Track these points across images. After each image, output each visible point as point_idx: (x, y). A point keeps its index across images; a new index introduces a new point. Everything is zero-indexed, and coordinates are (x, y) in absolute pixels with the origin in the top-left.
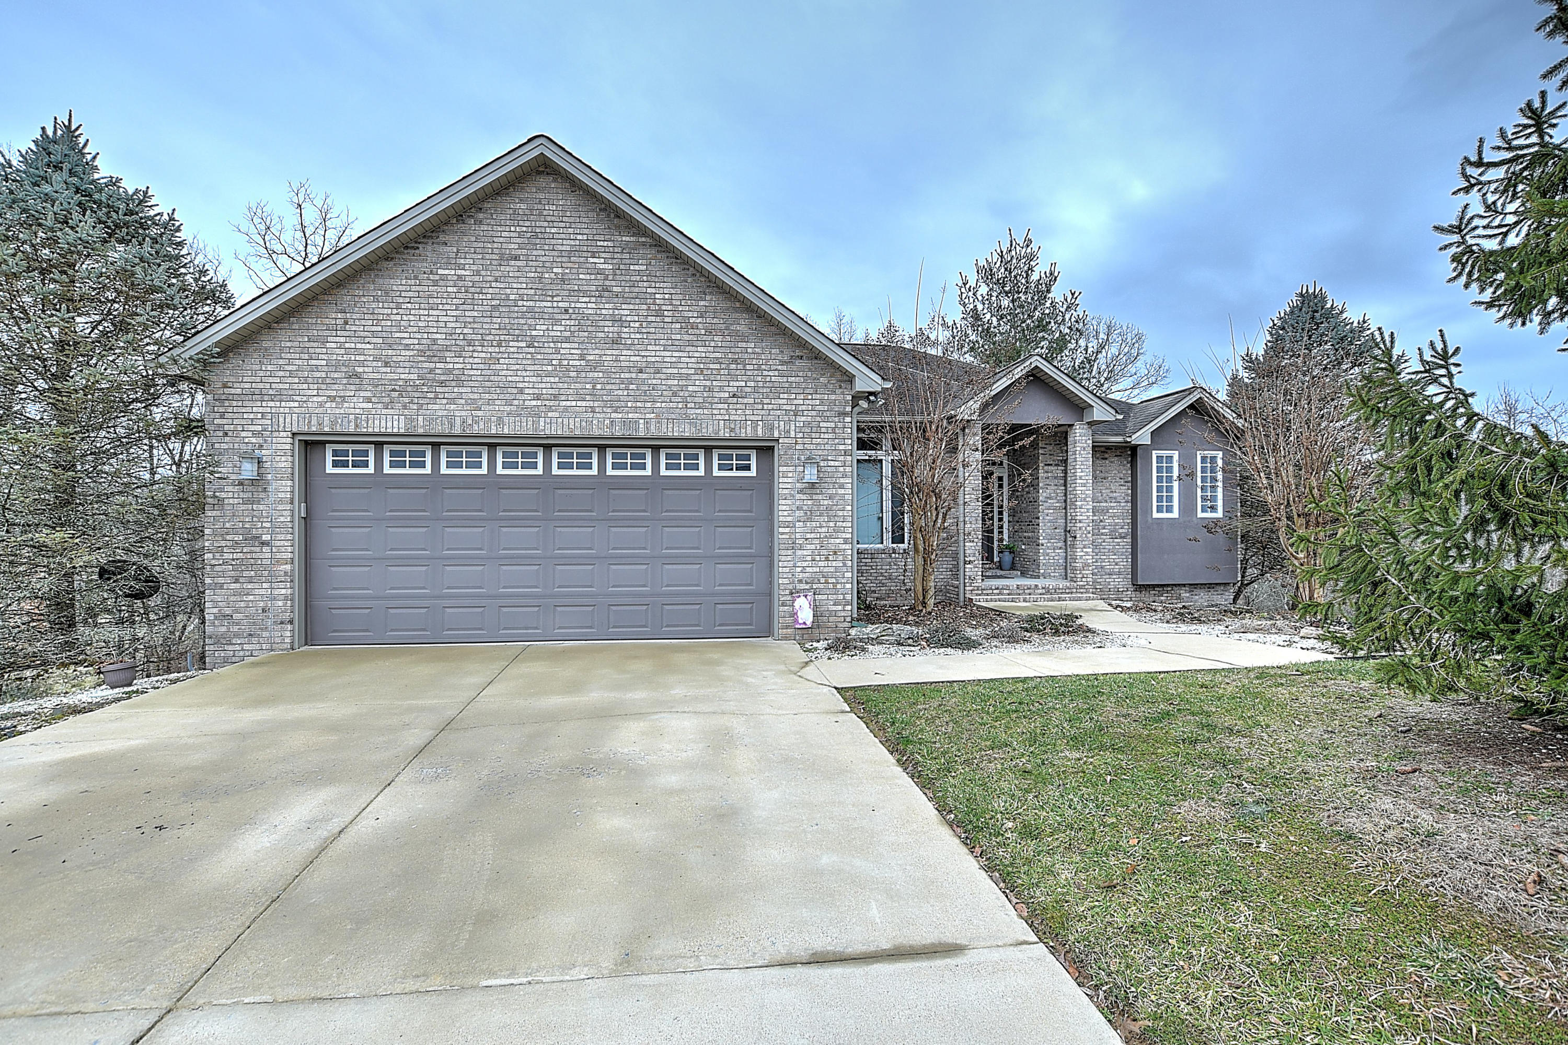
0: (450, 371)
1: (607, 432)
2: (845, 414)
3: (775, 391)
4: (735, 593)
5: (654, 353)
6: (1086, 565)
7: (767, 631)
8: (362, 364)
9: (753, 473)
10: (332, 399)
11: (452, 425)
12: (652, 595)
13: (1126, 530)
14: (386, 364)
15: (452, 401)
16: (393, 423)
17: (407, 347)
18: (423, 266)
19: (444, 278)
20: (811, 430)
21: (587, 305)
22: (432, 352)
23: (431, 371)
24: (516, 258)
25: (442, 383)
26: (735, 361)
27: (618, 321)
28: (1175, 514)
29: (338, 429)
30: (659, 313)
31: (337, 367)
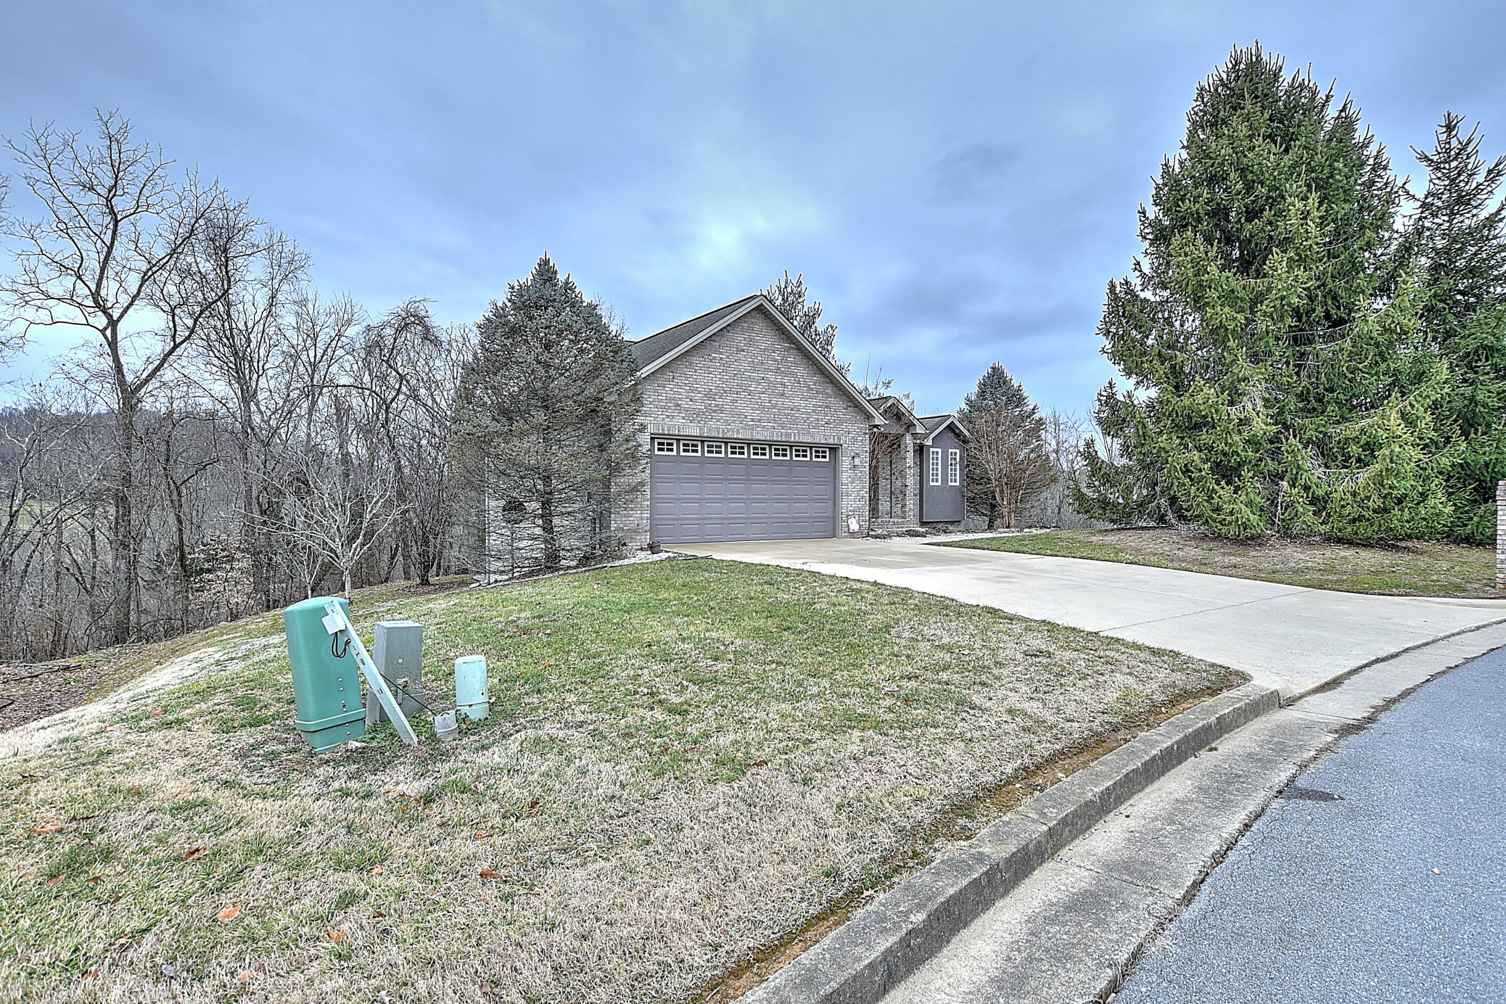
0: (717, 406)
1: (779, 439)
2: (866, 434)
3: (842, 422)
4: (821, 517)
5: (797, 401)
6: (910, 509)
7: (833, 535)
8: (681, 399)
9: (827, 460)
10: (668, 417)
11: (718, 432)
12: (789, 518)
13: (917, 491)
14: (691, 400)
15: (718, 420)
16: (693, 430)
17: (699, 392)
18: (706, 351)
19: (715, 358)
20: (854, 440)
21: (770, 376)
22: (710, 395)
23: (710, 405)
24: (743, 351)
25: (714, 411)
26: (827, 407)
27: (783, 385)
28: (939, 484)
29: (671, 432)
30: (799, 382)
31: (670, 400)
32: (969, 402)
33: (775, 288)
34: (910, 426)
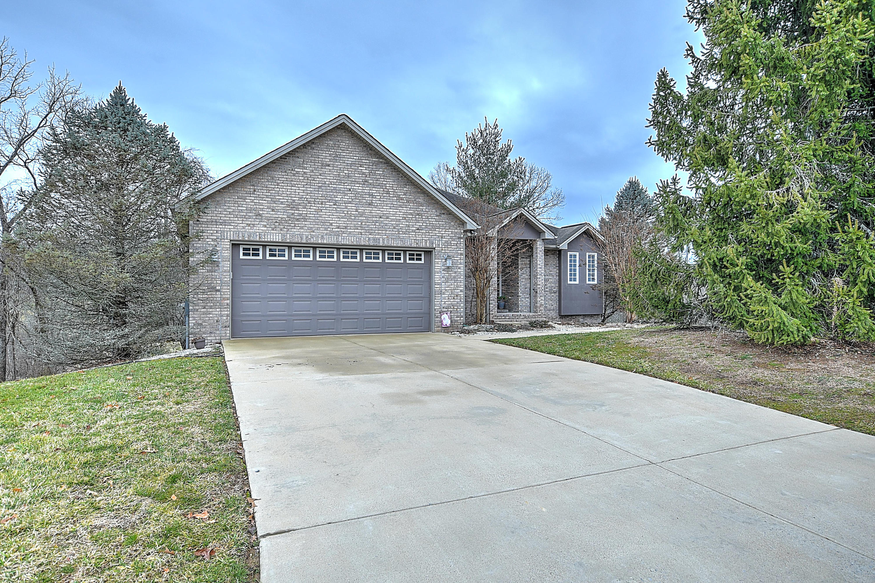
0: (300, 215)
1: (367, 244)
2: (461, 238)
3: (434, 228)
4: (416, 313)
5: (386, 210)
6: (541, 305)
7: (428, 329)
8: (262, 210)
9: (423, 262)
10: (249, 225)
11: (302, 239)
12: (383, 314)
13: (556, 289)
14: (273, 210)
15: (302, 228)
16: (276, 237)
17: (282, 203)
18: (289, 167)
19: (298, 173)
20: (448, 244)
21: (358, 188)
22: (293, 206)
23: (293, 214)
24: (329, 166)
25: (298, 220)
26: (418, 214)
27: (372, 195)
28: (577, 282)
29: (252, 239)
30: (388, 193)
31: (251, 210)
32: (609, 212)
33: (477, 132)
34: (539, 232)
